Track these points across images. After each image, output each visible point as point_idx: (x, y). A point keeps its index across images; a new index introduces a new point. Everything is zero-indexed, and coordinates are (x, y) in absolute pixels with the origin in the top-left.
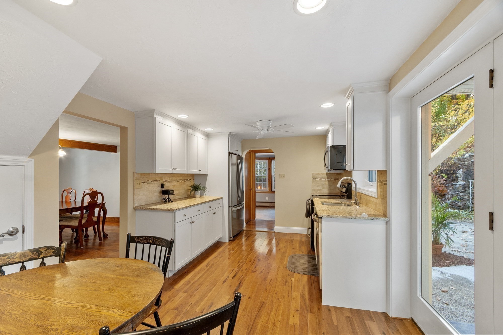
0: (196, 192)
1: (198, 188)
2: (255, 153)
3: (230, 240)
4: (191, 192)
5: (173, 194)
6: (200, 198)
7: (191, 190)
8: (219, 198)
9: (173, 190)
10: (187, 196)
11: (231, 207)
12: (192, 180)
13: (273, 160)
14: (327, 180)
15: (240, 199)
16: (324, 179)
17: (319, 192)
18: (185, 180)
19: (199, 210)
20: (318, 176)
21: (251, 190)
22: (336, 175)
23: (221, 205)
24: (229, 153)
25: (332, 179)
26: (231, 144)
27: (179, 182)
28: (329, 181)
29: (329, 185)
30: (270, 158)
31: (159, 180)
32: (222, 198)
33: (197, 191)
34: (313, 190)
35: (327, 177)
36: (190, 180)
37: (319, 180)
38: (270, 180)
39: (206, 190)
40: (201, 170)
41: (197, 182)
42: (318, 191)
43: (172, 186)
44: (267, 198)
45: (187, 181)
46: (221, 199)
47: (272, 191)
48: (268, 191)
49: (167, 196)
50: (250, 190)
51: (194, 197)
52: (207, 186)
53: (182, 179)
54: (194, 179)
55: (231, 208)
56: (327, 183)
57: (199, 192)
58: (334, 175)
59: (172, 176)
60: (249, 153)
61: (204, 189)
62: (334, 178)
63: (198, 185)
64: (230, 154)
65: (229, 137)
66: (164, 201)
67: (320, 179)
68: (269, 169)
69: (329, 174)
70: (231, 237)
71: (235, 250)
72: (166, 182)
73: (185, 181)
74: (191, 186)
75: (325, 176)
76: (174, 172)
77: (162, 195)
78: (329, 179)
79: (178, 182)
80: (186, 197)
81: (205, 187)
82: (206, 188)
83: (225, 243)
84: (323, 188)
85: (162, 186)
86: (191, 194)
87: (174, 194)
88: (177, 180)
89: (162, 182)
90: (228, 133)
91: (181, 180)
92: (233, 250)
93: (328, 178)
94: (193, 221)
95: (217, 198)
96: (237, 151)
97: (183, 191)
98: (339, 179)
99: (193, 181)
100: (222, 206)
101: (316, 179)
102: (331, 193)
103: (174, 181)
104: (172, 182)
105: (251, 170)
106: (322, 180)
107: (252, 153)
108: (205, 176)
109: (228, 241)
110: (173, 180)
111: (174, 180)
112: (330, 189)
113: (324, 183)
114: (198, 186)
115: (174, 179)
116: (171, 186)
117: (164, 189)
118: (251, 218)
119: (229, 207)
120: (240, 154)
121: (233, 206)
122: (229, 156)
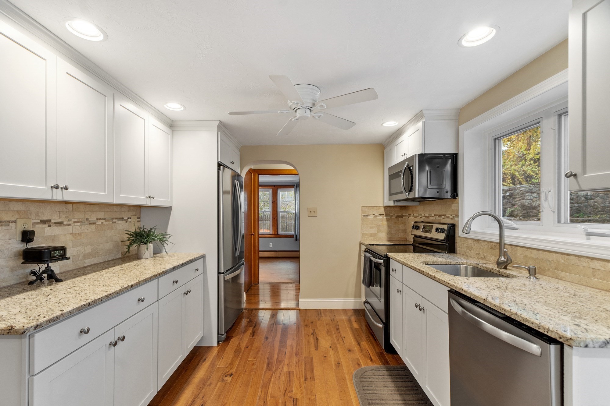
0: (143, 247)
1: (148, 236)
2: (259, 175)
3: (220, 341)
4: (130, 246)
5: (63, 257)
6: (152, 260)
7: (129, 241)
8: (198, 257)
9: (63, 249)
10: (120, 256)
11: (223, 273)
12: (134, 220)
13: (279, 189)
14: (385, 217)
15: (239, 254)
16: (381, 217)
17: (372, 238)
18: (113, 219)
19: (141, 300)
20: (371, 212)
21: (253, 236)
22: (399, 209)
23: (201, 270)
24: (219, 165)
25: (392, 216)
26: (222, 149)
27: (95, 223)
28: (388, 220)
29: (389, 226)
30: (274, 186)
31: (14, 219)
32: (203, 257)
33: (146, 244)
34: (363, 234)
35: (385, 213)
36: (130, 220)
37: (372, 217)
38: (276, 218)
39: (167, 241)
40: (153, 198)
41: (147, 224)
42: (371, 236)
43: (71, 234)
44: (271, 245)
45: (120, 222)
46: (203, 259)
47: (277, 234)
48: (272, 234)
49: (43, 267)
50: (251, 235)
51: (138, 257)
52: (169, 231)
53: (103, 217)
54: (140, 218)
55: (222, 275)
56: (385, 223)
57: (151, 246)
58: (396, 209)
59: (71, 209)
60: (250, 172)
61: (163, 240)
62: (396, 215)
63: (149, 229)
64: (220, 167)
65: (219, 133)
66: (34, 278)
67: (374, 216)
68: (274, 202)
69: (388, 208)
70: (222, 335)
71: (234, 370)
72: (47, 225)
73: (115, 222)
74: (129, 233)
75: (382, 211)
76: (58, 196)
77: (23, 263)
78: (389, 217)
79: (90, 224)
80: (119, 259)
81: (166, 235)
82: (167, 237)
83: (209, 348)
84: (378, 232)
85: (27, 236)
86: (129, 251)
87: (69, 258)
88: (87, 219)
89: (23, 225)
90: (218, 123)
91: (100, 219)
92: (230, 372)
93: (386, 216)
94: (121, 336)
95: (193, 258)
96: (233, 163)
97: (109, 246)
98: (403, 216)
99: (138, 221)
100: (205, 272)
101: (368, 216)
102: (392, 239)
103: (75, 222)
104: (69, 225)
105: (253, 202)
106: (378, 217)
107: (253, 174)
108: (167, 210)
109: (215, 344)
110: (73, 220)
111: (76, 220)
112: (389, 233)
113: (381, 223)
114: (149, 231)
115: (78, 216)
116: (65, 235)
117: (30, 245)
118: (253, 282)
119: (219, 273)
120: (239, 171)
121: (227, 271)
122: (219, 169)
